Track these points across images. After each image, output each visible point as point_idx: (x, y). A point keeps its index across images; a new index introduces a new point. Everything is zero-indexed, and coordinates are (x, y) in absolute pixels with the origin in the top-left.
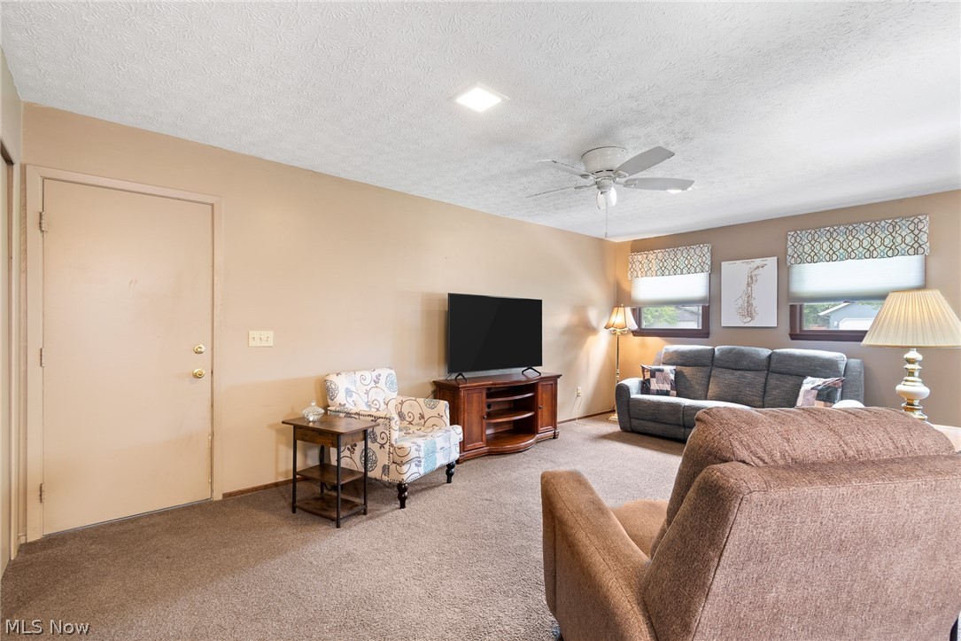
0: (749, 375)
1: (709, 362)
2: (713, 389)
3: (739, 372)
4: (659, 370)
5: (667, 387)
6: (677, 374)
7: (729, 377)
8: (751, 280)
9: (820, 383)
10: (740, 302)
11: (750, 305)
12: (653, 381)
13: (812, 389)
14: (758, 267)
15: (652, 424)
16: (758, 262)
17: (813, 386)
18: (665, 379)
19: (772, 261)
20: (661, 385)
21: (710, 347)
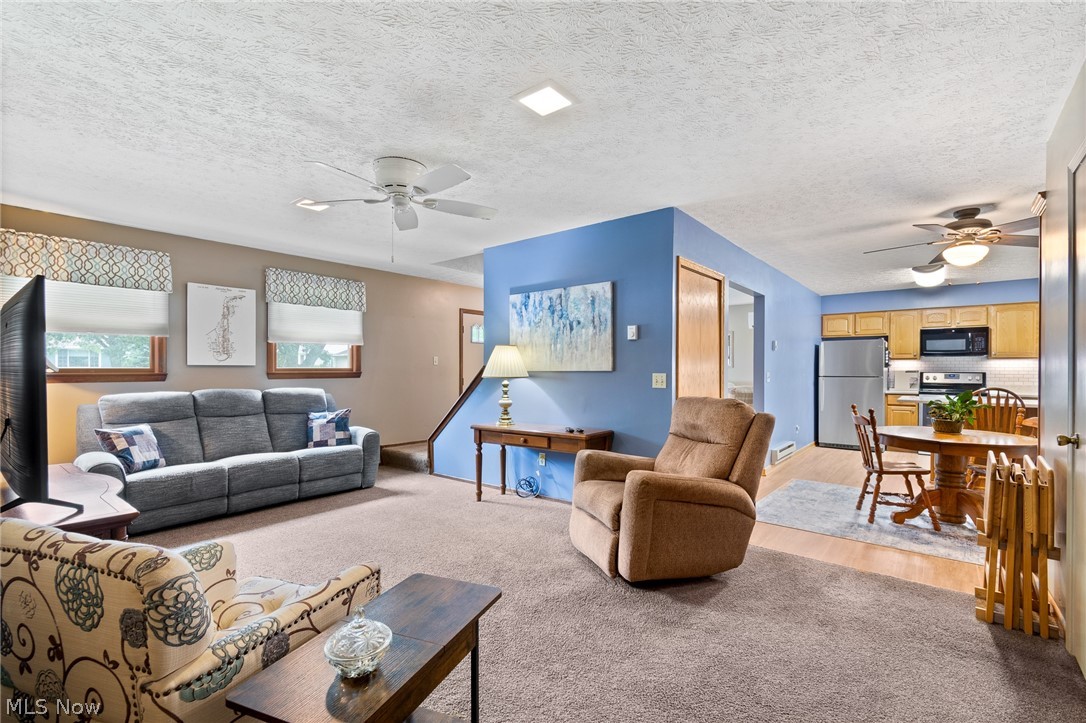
0: (251, 420)
1: (191, 412)
2: (212, 446)
3: (238, 419)
4: (136, 433)
5: (154, 455)
6: (156, 433)
7: (232, 426)
8: (228, 311)
9: (333, 416)
10: (214, 336)
11: (225, 340)
12: (134, 450)
13: (328, 422)
14: (235, 298)
15: (174, 511)
16: (235, 291)
17: (325, 420)
18: (149, 443)
19: (251, 295)
20: (147, 454)
21: (188, 393)
